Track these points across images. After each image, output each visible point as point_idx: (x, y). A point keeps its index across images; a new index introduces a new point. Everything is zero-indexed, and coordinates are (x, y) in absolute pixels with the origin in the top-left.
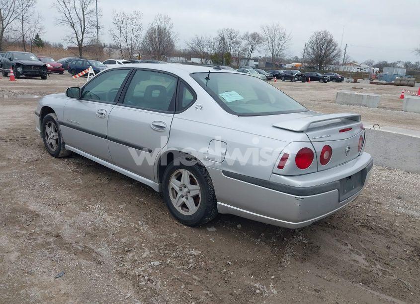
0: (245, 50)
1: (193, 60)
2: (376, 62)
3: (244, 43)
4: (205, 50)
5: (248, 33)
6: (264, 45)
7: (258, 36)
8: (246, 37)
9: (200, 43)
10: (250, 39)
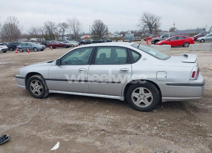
0: (60, 32)
1: (32, 39)
2: (119, 32)
3: (59, 28)
4: (39, 34)
5: (60, 23)
6: (69, 28)
7: (66, 24)
8: (60, 25)
9: (35, 30)
10: (62, 26)
